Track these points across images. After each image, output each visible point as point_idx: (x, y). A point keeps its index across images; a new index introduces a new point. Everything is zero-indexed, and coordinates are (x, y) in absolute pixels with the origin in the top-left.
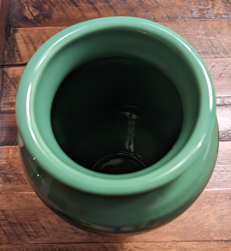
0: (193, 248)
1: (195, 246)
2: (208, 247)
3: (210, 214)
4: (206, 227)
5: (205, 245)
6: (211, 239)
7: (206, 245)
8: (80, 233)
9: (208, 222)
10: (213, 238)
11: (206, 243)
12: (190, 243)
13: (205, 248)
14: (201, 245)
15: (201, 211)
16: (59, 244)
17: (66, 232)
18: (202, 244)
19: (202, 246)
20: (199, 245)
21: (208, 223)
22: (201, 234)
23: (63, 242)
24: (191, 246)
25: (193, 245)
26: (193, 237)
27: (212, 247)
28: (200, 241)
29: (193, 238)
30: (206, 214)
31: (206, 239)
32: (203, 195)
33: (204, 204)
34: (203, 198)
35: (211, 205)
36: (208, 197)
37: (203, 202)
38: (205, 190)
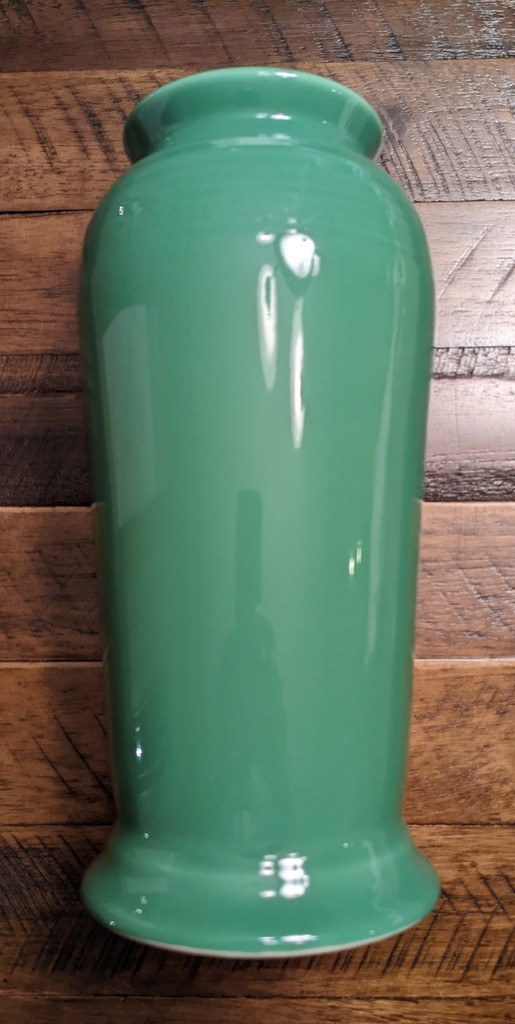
0: (434, 846)
1: (440, 839)
2: (480, 843)
3: (492, 741)
4: (480, 781)
5: (471, 836)
6: (493, 819)
7: (475, 835)
8: (81, 794)
9: (485, 764)
10: (496, 814)
11: (474, 830)
12: (424, 828)
13: (471, 844)
14: (459, 836)
15: (468, 731)
16: (19, 828)
17: (40, 790)
18: (465, 833)
19: (460, 839)
20: (454, 836)
21: (485, 768)
22: (463, 801)
23: (29, 822)
24: (429, 838)
25: (434, 834)
26: (437, 812)
27: (493, 842)
28: (456, 824)
29: (437, 816)
30: (480, 740)
31: (475, 819)
32: (476, 680)
33: (475, 710)
34: (476, 689)
35: (498, 713)
36: (491, 687)
37: (476, 703)
38: (484, 665)
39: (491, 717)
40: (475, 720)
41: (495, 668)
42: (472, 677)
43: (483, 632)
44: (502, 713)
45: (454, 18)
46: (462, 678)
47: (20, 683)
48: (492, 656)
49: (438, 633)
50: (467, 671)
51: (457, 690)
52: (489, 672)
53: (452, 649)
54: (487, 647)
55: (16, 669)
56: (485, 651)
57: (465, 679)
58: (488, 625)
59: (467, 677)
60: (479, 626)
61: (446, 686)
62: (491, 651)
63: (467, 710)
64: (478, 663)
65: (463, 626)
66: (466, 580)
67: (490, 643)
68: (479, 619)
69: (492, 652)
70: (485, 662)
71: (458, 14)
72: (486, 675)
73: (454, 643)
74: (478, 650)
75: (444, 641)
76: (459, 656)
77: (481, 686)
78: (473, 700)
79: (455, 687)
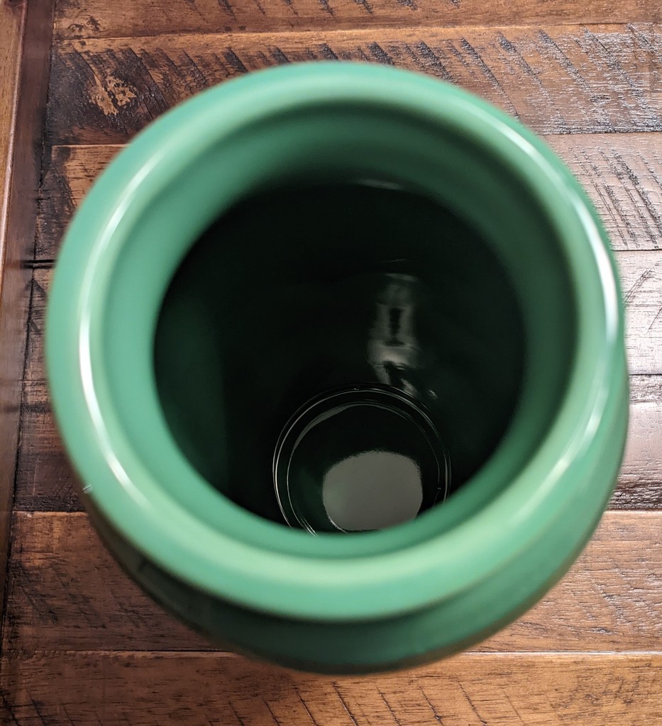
32: (605, 672)
33: (604, 699)
34: (605, 680)
35: (625, 702)
36: (617, 679)
37: (605, 693)
38: (611, 658)
39: (619, 706)
40: (604, 709)
41: (621, 661)
42: (601, 669)
43: (609, 628)
44: (628, 702)
45: (568, 100)
46: (592, 670)
47: (197, 671)
48: (618, 650)
49: (570, 628)
50: (595, 663)
51: (587, 681)
52: (616, 664)
53: (582, 643)
54: (614, 642)
55: (195, 658)
56: (611, 645)
57: (594, 671)
58: (613, 621)
59: (597, 669)
60: (606, 622)
61: (578, 677)
62: (615, 645)
63: (597, 699)
64: (606, 656)
65: (590, 622)
66: (593, 581)
67: (615, 638)
68: (605, 615)
69: (617, 647)
70: (612, 655)
71: (571, 97)
72: (613, 667)
73: (584, 638)
74: (605, 645)
75: (575, 636)
76: (588, 650)
77: (608, 677)
78: (602, 690)
79: (587, 678)
